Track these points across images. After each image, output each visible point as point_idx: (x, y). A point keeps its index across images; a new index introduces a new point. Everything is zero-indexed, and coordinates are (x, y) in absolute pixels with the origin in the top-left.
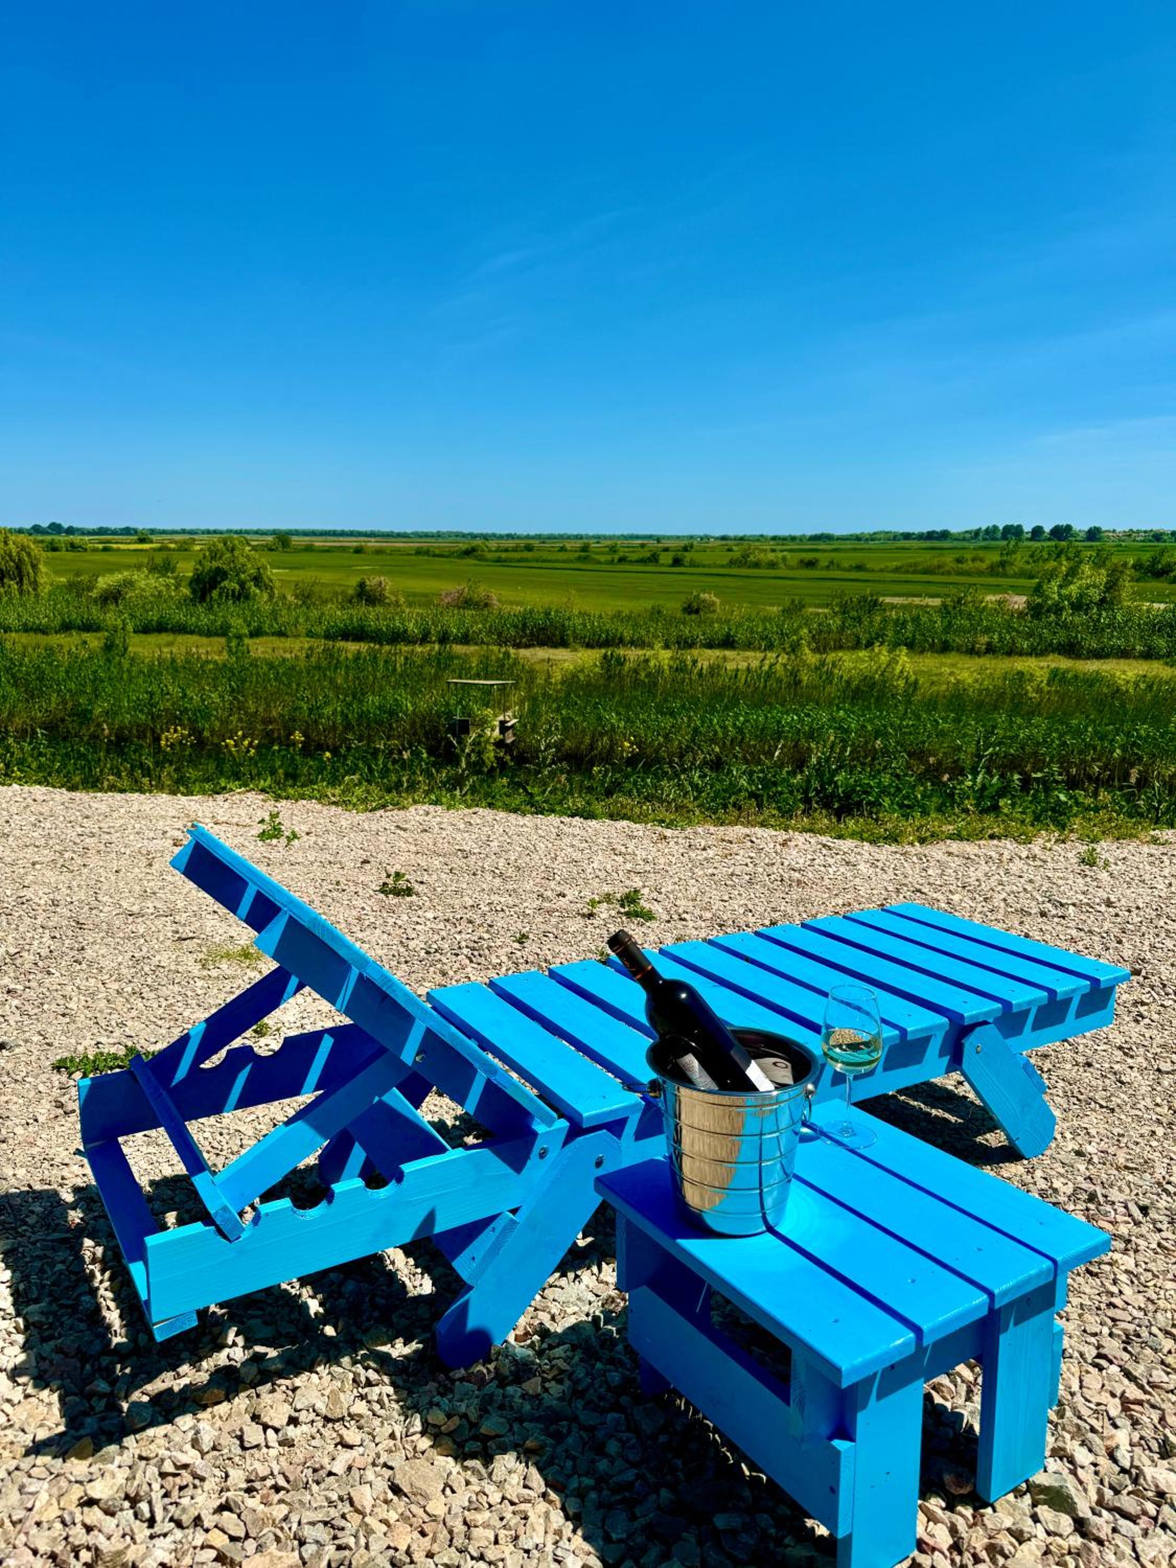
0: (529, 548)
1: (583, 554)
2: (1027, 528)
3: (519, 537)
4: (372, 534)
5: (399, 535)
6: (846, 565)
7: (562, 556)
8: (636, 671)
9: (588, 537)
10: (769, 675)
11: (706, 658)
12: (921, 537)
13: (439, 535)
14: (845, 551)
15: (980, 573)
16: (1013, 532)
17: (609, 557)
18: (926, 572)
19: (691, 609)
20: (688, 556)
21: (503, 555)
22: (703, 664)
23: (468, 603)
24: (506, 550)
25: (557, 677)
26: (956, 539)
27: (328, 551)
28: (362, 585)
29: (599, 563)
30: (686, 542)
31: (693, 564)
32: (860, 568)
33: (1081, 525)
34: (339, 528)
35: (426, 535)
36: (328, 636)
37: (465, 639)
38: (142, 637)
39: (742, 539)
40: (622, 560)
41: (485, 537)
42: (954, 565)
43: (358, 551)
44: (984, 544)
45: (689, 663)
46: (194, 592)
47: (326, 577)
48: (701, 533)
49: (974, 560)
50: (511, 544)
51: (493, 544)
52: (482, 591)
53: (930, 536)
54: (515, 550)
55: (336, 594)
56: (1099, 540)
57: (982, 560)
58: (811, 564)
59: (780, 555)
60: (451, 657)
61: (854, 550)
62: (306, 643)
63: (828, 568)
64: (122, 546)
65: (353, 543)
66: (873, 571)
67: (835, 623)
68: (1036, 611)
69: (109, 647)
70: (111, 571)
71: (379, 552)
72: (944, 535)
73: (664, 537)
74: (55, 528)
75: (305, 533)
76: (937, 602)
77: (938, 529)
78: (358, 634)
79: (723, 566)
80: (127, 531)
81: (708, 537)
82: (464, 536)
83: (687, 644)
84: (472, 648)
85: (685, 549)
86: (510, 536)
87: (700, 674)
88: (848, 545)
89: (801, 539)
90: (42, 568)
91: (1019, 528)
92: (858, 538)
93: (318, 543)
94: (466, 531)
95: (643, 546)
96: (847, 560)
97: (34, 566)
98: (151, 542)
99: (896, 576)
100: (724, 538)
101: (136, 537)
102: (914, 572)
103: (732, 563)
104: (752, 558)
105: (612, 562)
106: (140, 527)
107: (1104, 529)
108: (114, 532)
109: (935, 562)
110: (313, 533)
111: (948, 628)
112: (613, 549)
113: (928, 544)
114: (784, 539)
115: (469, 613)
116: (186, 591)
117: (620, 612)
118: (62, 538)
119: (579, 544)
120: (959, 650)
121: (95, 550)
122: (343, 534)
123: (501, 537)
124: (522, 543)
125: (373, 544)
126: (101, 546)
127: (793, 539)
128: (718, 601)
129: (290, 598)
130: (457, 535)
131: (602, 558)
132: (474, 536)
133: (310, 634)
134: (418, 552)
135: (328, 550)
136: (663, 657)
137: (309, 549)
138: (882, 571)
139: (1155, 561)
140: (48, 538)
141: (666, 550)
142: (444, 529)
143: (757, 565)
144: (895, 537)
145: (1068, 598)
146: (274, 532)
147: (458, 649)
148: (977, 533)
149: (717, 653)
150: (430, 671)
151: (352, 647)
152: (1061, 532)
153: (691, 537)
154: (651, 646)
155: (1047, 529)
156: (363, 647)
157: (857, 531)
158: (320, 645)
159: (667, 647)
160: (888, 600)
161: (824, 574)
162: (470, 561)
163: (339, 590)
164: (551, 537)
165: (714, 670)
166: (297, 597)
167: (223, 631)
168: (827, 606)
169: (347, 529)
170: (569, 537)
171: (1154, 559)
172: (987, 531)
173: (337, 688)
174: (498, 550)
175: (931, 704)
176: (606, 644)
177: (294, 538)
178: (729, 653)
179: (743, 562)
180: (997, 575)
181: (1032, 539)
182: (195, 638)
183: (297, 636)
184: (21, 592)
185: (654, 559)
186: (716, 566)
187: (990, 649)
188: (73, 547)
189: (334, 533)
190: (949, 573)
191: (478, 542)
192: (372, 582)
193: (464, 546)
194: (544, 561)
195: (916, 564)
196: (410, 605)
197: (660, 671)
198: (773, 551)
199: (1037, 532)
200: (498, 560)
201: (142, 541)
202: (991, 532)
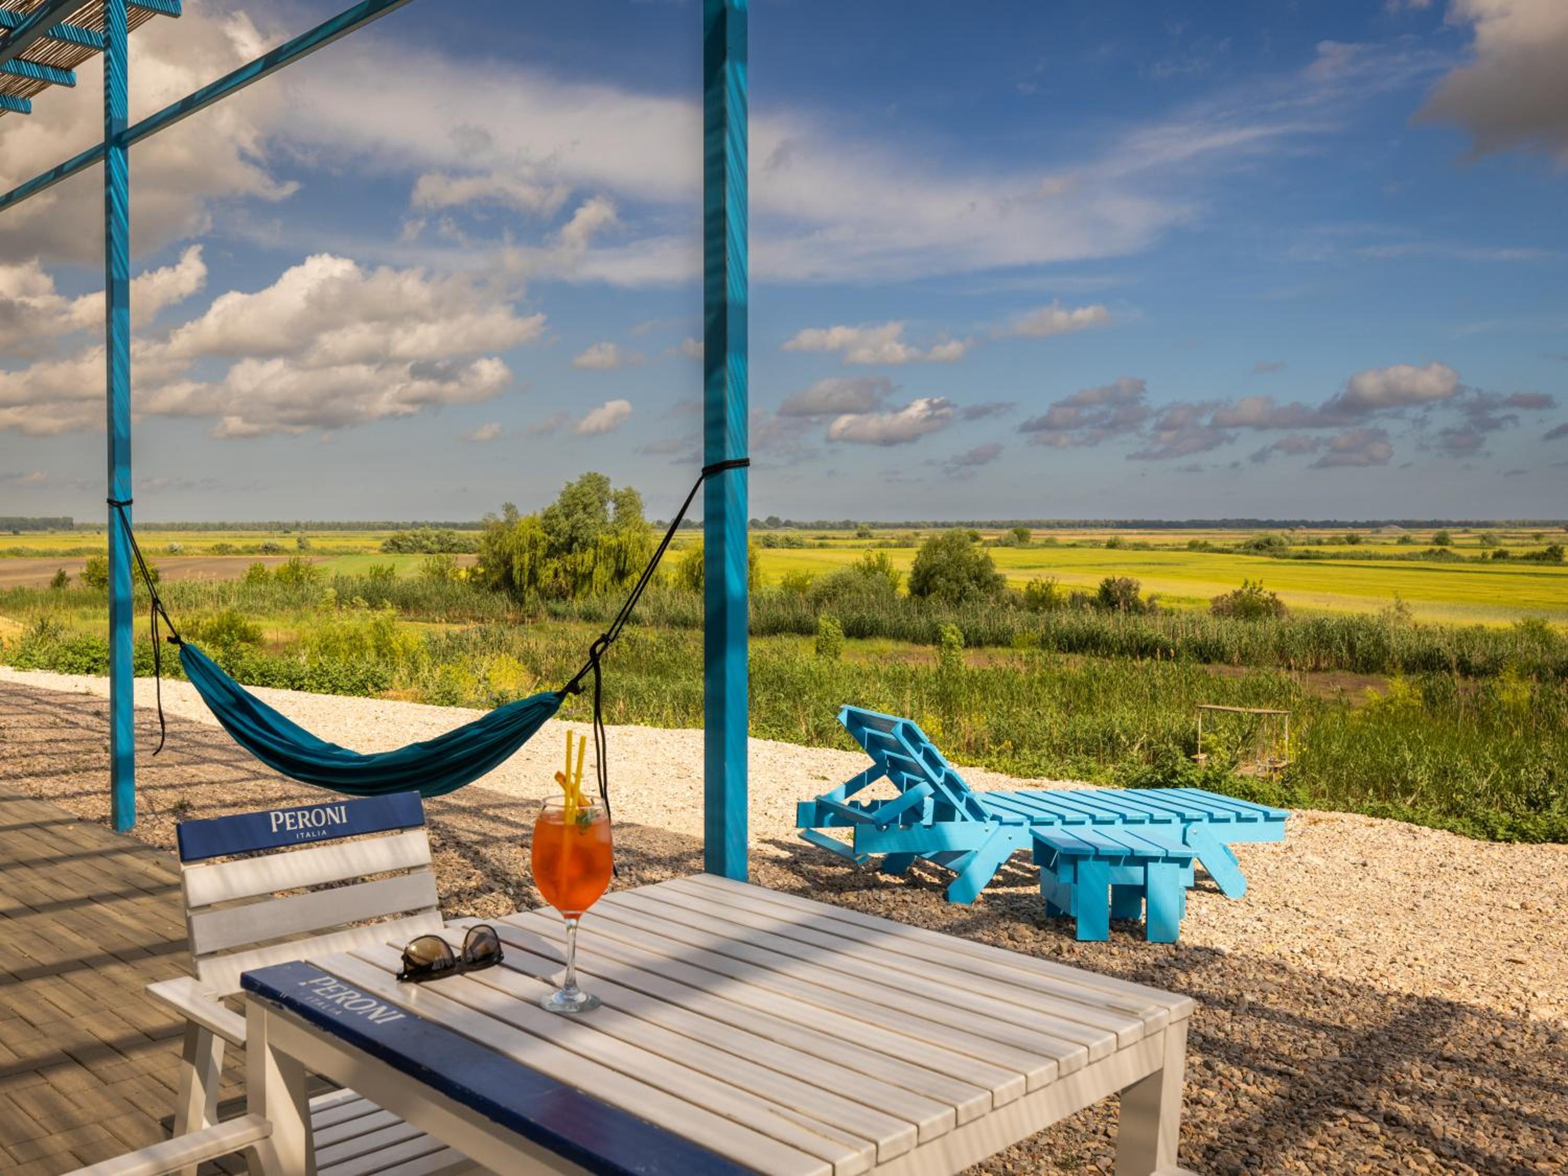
0: (1353, 540)
1: (1437, 548)
17: (1478, 553)
21: (1314, 548)
27: (1074, 546)
38: (853, 643)
46: (913, 590)
47: (1067, 577)
64: (840, 542)
71: (1139, 546)
74: (772, 522)
75: (1049, 526)
80: (847, 526)
93: (1062, 536)
95: (1538, 537)
98: (871, 537)
101: (855, 533)
106: (863, 520)
108: (835, 527)
110: (1058, 526)
116: (902, 592)
118: (780, 534)
121: (811, 547)
126: (817, 542)
137: (1050, 543)
140: (764, 533)
146: (1010, 525)
159: (1521, 677)
163: (1079, 591)
167: (935, 637)
177: (1033, 531)
188: (789, 543)
194: (1370, 558)
201: (863, 536)
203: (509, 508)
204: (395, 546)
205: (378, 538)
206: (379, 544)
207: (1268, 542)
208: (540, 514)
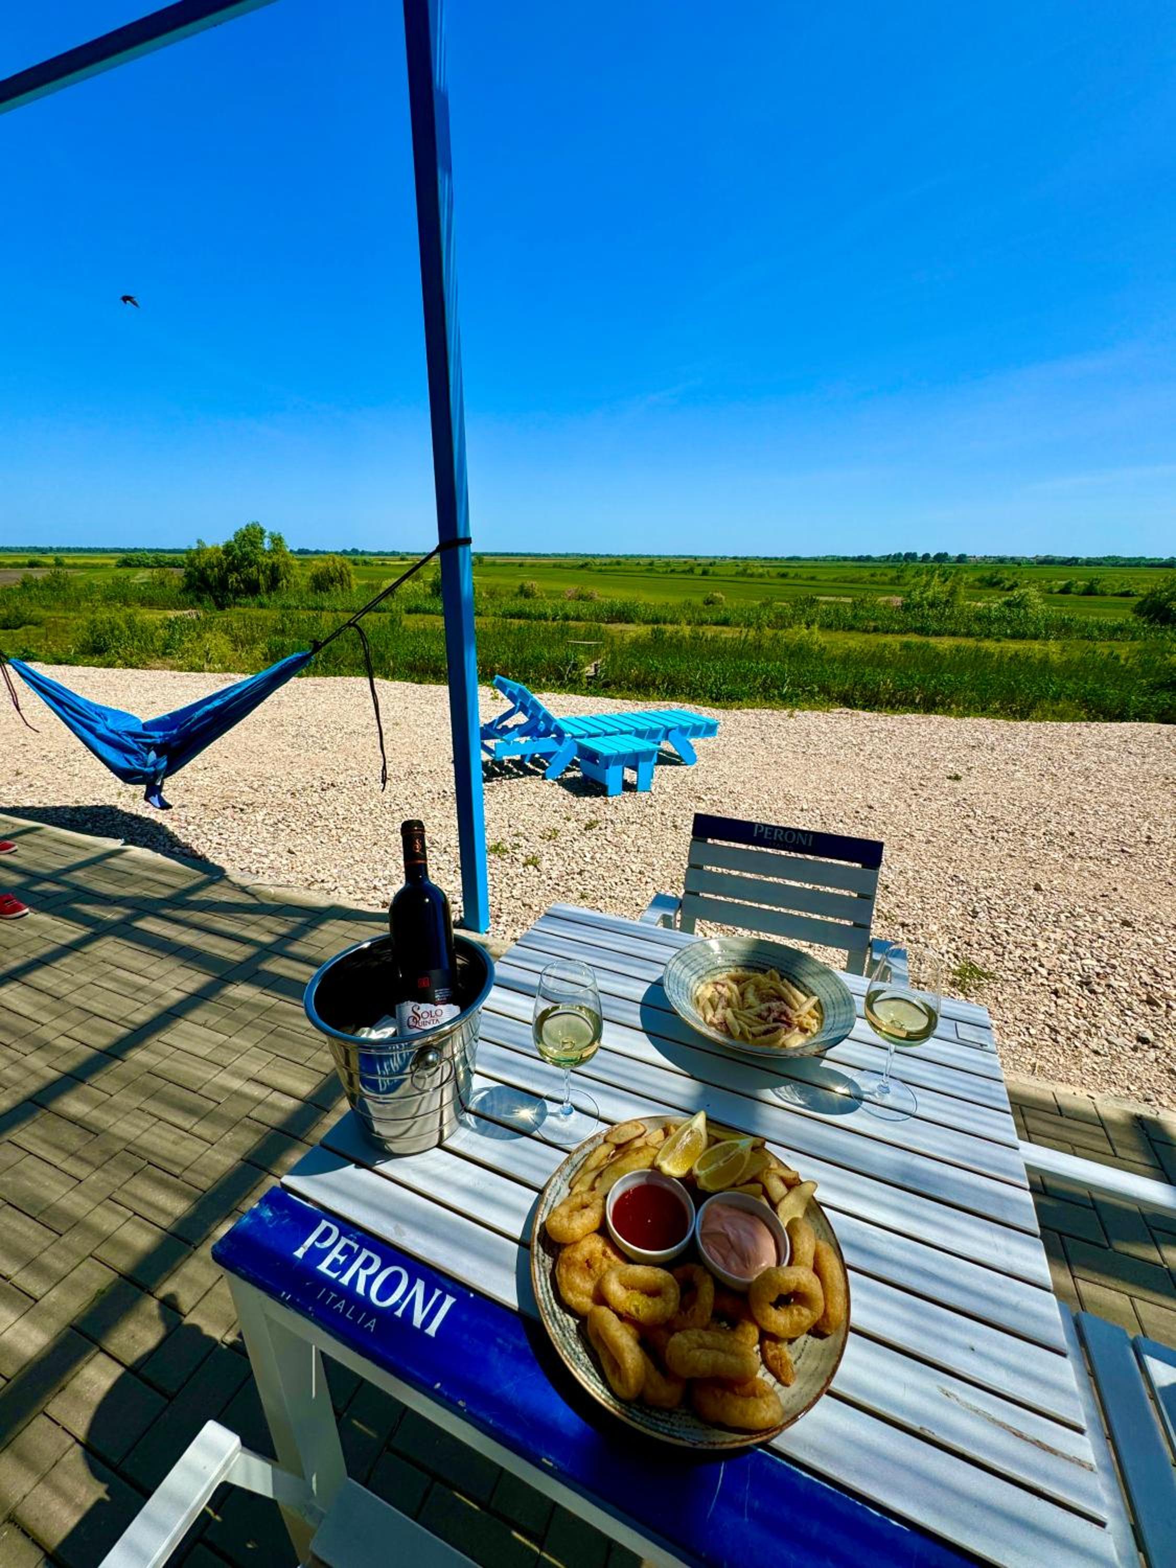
0: (618, 563)
2: (920, 555)
3: (613, 556)
4: (529, 555)
5: (544, 555)
6: (805, 576)
7: (638, 568)
8: (671, 638)
9: (654, 557)
10: (745, 641)
11: (710, 631)
12: (854, 559)
13: (567, 555)
14: (807, 567)
15: (884, 583)
16: (911, 557)
17: (665, 569)
18: (852, 582)
19: (708, 602)
20: (711, 569)
21: (604, 568)
22: (709, 635)
23: (581, 597)
24: (605, 565)
25: (628, 640)
26: (876, 561)
28: (522, 587)
29: (658, 572)
30: (711, 561)
31: (714, 574)
32: (813, 578)
33: (954, 553)
34: (510, 551)
35: (560, 555)
36: (504, 616)
37: (578, 618)
38: (408, 616)
39: (746, 558)
40: (673, 571)
41: (594, 556)
42: (870, 578)
43: (521, 565)
44: (891, 564)
45: (701, 634)
46: (433, 590)
47: (502, 581)
48: (721, 555)
49: (881, 575)
50: (608, 561)
51: (598, 561)
52: (588, 590)
53: (860, 559)
54: (610, 564)
55: (508, 592)
56: (963, 562)
57: (886, 575)
58: (784, 576)
59: (766, 569)
60: (569, 628)
61: (812, 567)
62: (491, 619)
63: (793, 578)
64: (392, 563)
65: (518, 560)
66: (820, 580)
67: (790, 611)
68: (906, 608)
69: (392, 621)
70: (387, 578)
71: (533, 566)
72: (869, 558)
73: (699, 557)
74: (355, 551)
75: (492, 555)
76: (849, 600)
77: (865, 555)
78: (519, 615)
79: (731, 576)
80: (393, 554)
81: (725, 557)
82: (582, 556)
83: (702, 623)
84: (583, 623)
85: (711, 565)
86: (608, 556)
87: (706, 640)
88: (809, 564)
89: (781, 559)
90: (353, 576)
91: (915, 554)
92: (816, 559)
93: (499, 560)
94: (583, 553)
95: (685, 562)
96: (805, 573)
97: (349, 575)
98: (407, 560)
99: (834, 584)
100: (735, 558)
101: (398, 557)
102: (845, 582)
103: (737, 574)
104: (749, 571)
105: (666, 572)
106: (401, 551)
107: (968, 555)
108: (386, 554)
109: (858, 575)
110: (496, 554)
111: (855, 617)
112: (668, 564)
113: (858, 564)
114: (771, 559)
115: (581, 602)
116: (429, 590)
117: (667, 604)
118: (359, 558)
119: (648, 561)
120: (858, 630)
121: (377, 565)
122: (512, 555)
123: (602, 556)
124: (615, 560)
125: (529, 561)
126: (380, 562)
127: (776, 559)
128: (724, 597)
129: (484, 595)
130: (577, 555)
131: (661, 570)
132: (587, 556)
133: (495, 615)
134: (555, 566)
135: (504, 565)
136: (687, 630)
137: (493, 564)
138: (826, 580)
139: (992, 577)
140: (353, 557)
141: (699, 565)
142: (570, 552)
143: (752, 575)
144: (838, 559)
145: (927, 599)
147: (572, 623)
148: (889, 557)
149: (720, 628)
150: (557, 636)
151: (516, 621)
152: (941, 558)
153: (715, 557)
154: (679, 623)
155: (932, 555)
156: (522, 622)
157: (815, 555)
158: (500, 621)
159: (689, 623)
160: (821, 598)
161: (791, 582)
162: (584, 571)
163: (510, 589)
164: (632, 556)
165: (714, 639)
166: (487, 593)
168: (787, 602)
169: (515, 551)
170: (643, 557)
171: (992, 575)
172: (895, 556)
173: (508, 645)
174: (601, 564)
175: (832, 660)
176: (656, 621)
177: (486, 558)
178: (725, 628)
179: (743, 573)
180: (895, 584)
181: (922, 562)
182: (434, 616)
183: (488, 616)
184: (343, 589)
185: (691, 571)
186: (727, 575)
187: (876, 630)
188: (365, 563)
189: (507, 554)
190: (865, 583)
191: (589, 560)
192: (528, 584)
193: (581, 563)
194: (627, 571)
195: (846, 577)
196: (549, 598)
197: (684, 638)
198: (762, 566)
199: (926, 557)
200: (600, 571)
201: (402, 559)
202: (897, 557)
203: (199, 541)
204: (125, 564)
205: (112, 558)
206: (113, 562)
207: (586, 564)
208: (221, 546)
